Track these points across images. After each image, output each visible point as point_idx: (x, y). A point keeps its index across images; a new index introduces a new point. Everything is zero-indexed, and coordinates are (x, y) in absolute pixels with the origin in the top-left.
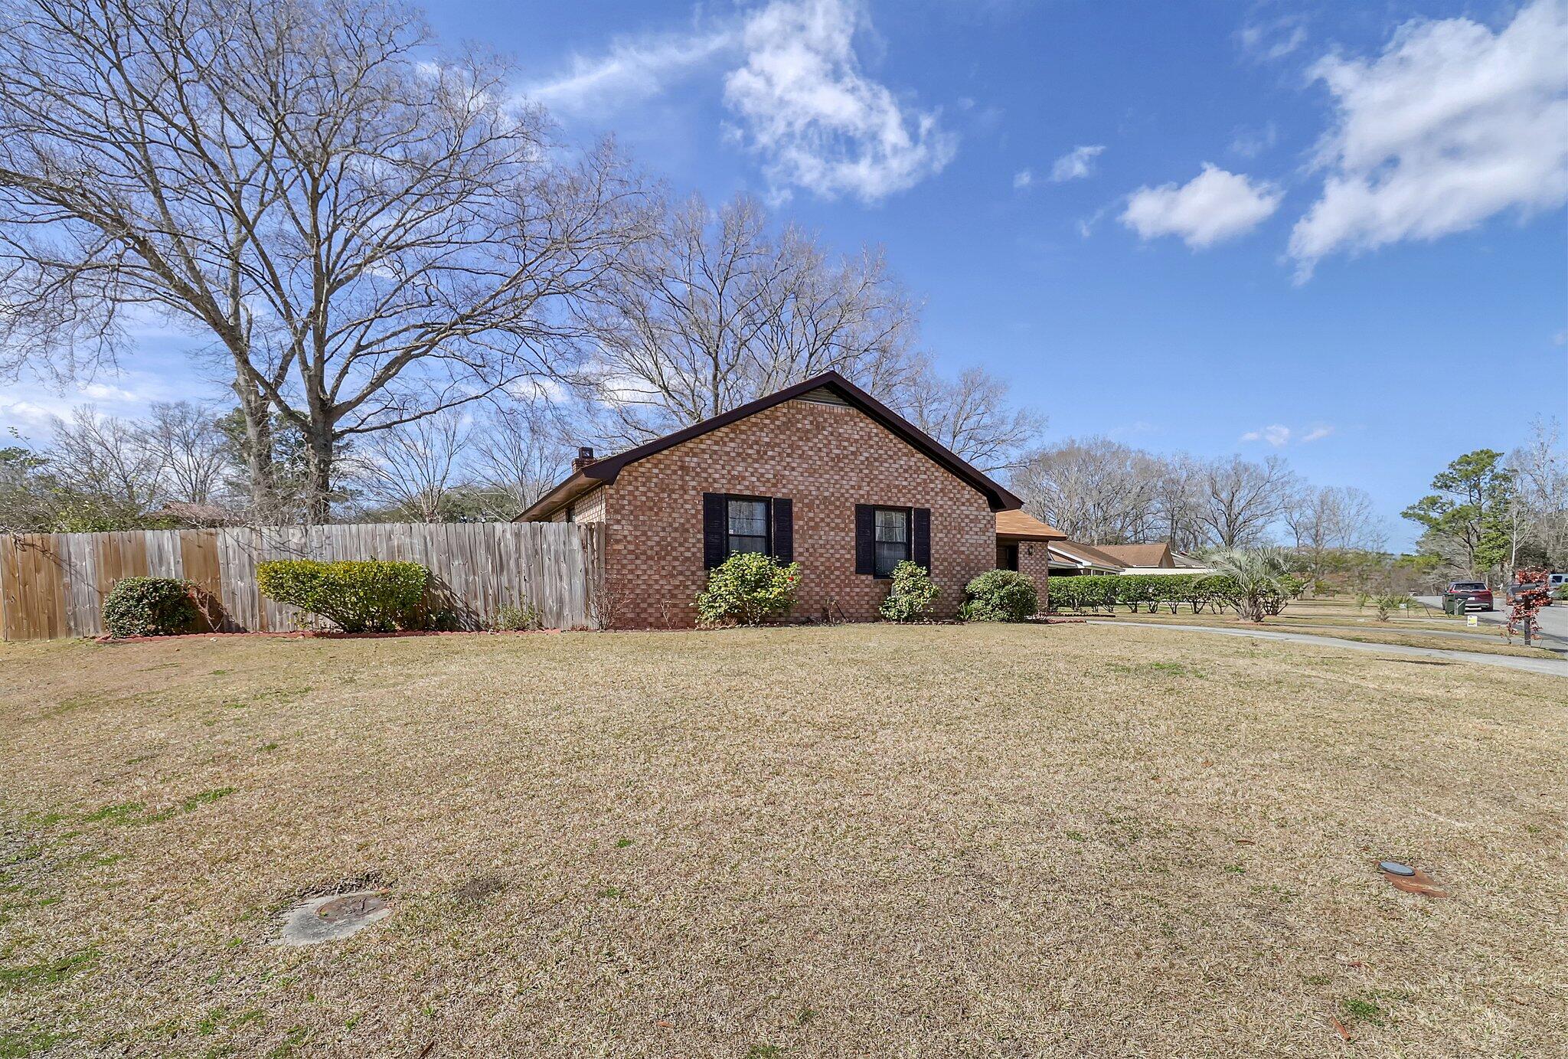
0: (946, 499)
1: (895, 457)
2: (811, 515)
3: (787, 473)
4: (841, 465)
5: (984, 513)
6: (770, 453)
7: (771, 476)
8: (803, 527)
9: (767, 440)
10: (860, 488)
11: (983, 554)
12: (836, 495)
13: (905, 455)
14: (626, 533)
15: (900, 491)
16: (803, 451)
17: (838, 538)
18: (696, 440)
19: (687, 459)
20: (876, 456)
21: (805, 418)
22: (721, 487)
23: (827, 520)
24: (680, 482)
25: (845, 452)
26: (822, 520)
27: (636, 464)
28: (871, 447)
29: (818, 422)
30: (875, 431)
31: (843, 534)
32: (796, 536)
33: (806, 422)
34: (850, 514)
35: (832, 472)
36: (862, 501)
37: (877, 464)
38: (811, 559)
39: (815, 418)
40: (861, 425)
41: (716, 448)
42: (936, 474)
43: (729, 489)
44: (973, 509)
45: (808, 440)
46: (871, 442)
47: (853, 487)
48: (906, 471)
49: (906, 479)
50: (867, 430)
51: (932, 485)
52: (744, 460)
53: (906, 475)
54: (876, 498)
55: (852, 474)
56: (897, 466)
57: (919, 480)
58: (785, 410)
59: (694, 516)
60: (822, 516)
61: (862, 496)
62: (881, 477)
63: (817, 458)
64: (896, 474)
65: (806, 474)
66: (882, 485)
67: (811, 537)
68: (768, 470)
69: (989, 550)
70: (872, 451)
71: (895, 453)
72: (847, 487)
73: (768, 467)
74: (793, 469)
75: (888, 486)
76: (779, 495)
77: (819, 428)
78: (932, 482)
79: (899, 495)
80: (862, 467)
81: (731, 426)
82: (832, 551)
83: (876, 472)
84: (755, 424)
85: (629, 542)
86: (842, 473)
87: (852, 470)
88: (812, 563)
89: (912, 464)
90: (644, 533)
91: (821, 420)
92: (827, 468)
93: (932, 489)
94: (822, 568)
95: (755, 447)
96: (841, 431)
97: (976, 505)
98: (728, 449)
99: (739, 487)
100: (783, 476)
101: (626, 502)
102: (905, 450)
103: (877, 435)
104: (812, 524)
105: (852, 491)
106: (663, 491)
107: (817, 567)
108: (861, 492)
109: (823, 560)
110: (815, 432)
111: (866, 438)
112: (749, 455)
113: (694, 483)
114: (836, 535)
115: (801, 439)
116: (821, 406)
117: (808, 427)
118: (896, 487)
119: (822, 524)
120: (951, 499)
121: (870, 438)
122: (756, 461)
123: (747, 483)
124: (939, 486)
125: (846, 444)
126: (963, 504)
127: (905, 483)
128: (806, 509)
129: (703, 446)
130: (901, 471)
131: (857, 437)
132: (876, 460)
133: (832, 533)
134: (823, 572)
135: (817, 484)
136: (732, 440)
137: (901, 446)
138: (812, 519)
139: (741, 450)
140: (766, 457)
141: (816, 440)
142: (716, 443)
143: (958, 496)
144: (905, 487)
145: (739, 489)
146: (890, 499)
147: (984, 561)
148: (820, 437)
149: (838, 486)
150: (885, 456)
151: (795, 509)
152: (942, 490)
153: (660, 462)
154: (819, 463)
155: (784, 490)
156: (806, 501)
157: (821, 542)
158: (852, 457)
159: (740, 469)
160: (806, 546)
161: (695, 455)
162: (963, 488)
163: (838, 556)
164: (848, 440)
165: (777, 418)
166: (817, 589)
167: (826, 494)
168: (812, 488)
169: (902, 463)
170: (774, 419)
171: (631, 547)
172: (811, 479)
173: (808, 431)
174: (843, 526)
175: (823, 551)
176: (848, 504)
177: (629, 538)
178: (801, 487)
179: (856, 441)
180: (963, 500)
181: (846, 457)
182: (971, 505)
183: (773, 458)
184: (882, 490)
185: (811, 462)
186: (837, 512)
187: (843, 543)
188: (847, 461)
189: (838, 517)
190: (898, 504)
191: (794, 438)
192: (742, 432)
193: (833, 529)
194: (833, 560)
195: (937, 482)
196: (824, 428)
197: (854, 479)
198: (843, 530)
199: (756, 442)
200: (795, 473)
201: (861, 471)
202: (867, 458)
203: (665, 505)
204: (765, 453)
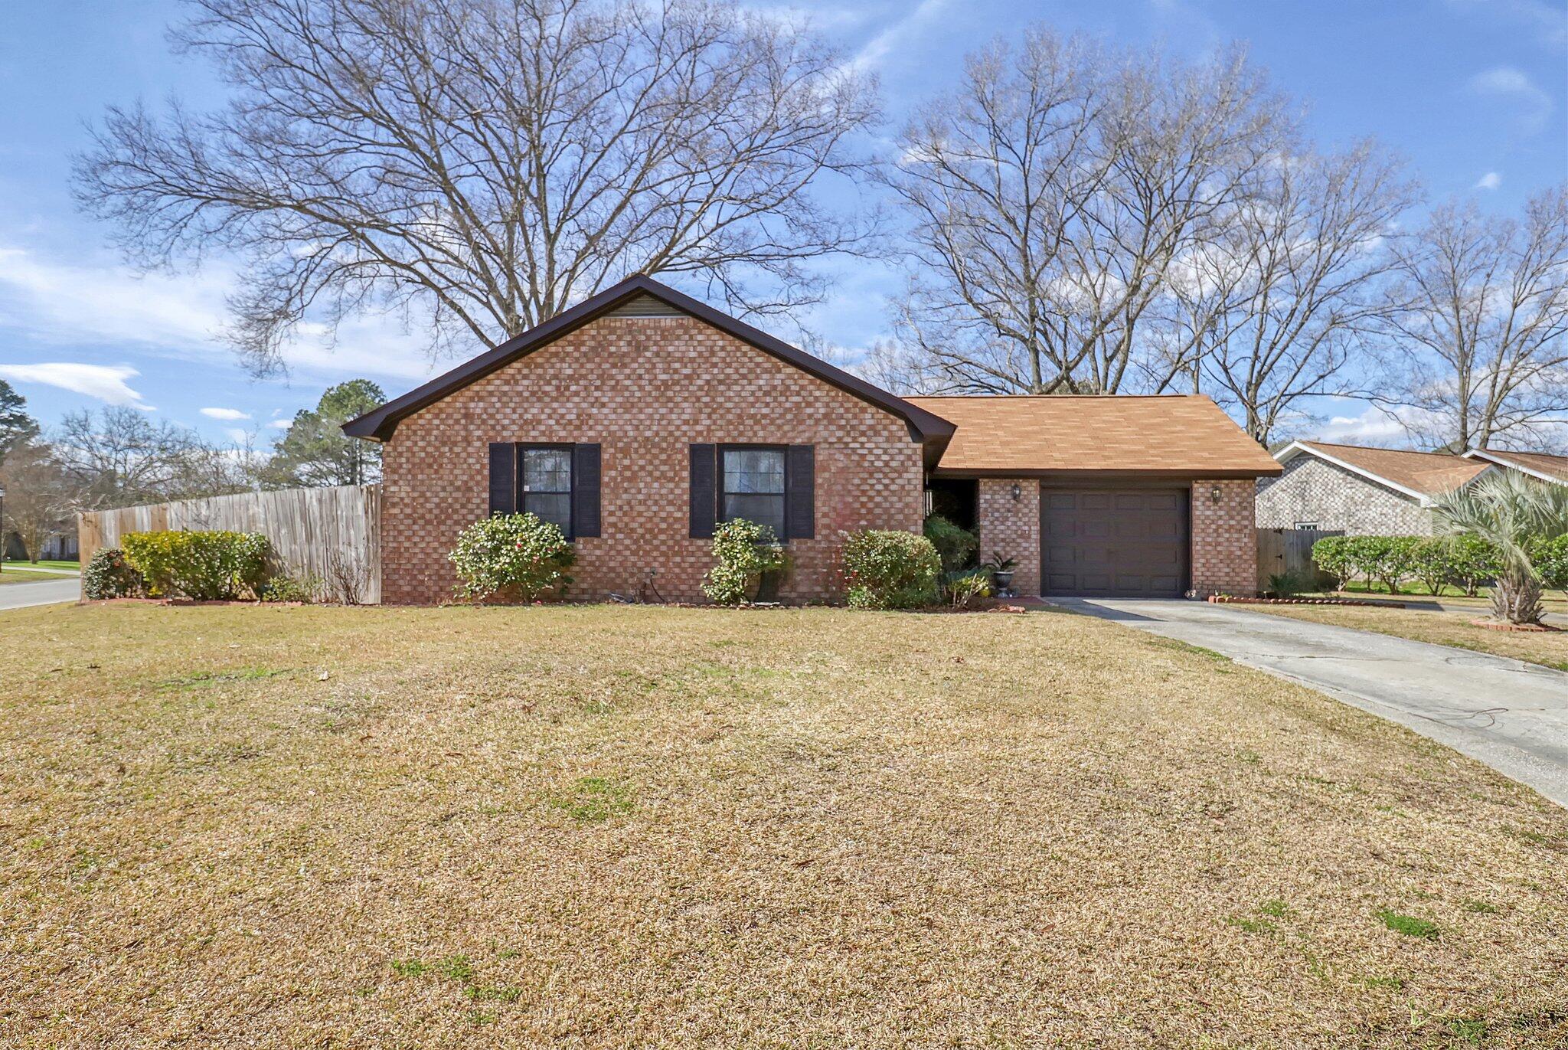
0: (833, 428)
1: (751, 376)
2: (627, 462)
3: (594, 411)
4: (670, 394)
5: (900, 445)
6: (573, 388)
7: (573, 417)
8: (615, 479)
9: (569, 372)
10: (697, 422)
11: (899, 505)
12: (662, 434)
13: (766, 371)
14: (403, 495)
15: (757, 422)
16: (618, 382)
17: (664, 491)
18: (483, 381)
19: (472, 405)
20: (721, 377)
21: (620, 338)
22: (511, 435)
23: (650, 468)
24: (463, 433)
25: (676, 377)
26: (642, 468)
27: (415, 416)
28: (715, 365)
29: (638, 343)
30: (720, 343)
31: (671, 485)
32: (605, 491)
33: (622, 343)
34: (683, 458)
35: (656, 405)
36: (700, 440)
37: (722, 388)
38: (626, 519)
39: (634, 337)
40: (700, 337)
41: (506, 388)
42: (817, 393)
43: (521, 437)
44: (881, 439)
45: (624, 366)
46: (715, 360)
47: (686, 422)
48: (767, 394)
49: (767, 405)
50: (709, 343)
51: (810, 411)
52: (539, 400)
53: (768, 399)
54: (720, 434)
55: (685, 405)
56: (753, 388)
57: (788, 405)
58: (594, 332)
59: (479, 472)
60: (642, 462)
61: (700, 433)
62: (729, 405)
63: (635, 388)
64: (751, 399)
65: (620, 411)
66: (730, 417)
67: (626, 491)
68: (570, 410)
69: (908, 499)
70: (716, 371)
71: (751, 371)
72: (678, 422)
73: (569, 405)
74: (603, 405)
75: (740, 416)
76: (584, 440)
77: (639, 348)
78: (809, 405)
79: (756, 428)
80: (699, 393)
81: (526, 359)
82: (655, 508)
83: (721, 400)
84: (556, 354)
85: (406, 505)
86: (671, 405)
87: (685, 399)
88: (626, 524)
89: (776, 382)
90: (422, 494)
91: (643, 338)
92: (649, 400)
93: (810, 416)
94: (640, 531)
95: (554, 382)
96: (671, 349)
97: (885, 433)
98: (520, 388)
99: (533, 433)
100: (590, 416)
101: (403, 460)
102: (766, 365)
103: (723, 349)
104: (628, 474)
105: (685, 428)
106: (444, 444)
107: (633, 530)
108: (699, 428)
109: (642, 520)
110: (634, 355)
111: (706, 354)
112: (546, 393)
113: (479, 433)
114: (662, 487)
115: (614, 366)
116: (642, 321)
117: (624, 349)
118: (753, 416)
119: (643, 474)
120: (841, 428)
121: (713, 353)
122: (555, 400)
123: (543, 428)
124: (822, 411)
125: (677, 365)
126: (863, 434)
127: (765, 411)
128: (619, 456)
129: (490, 388)
130: (760, 394)
131: (693, 354)
132: (721, 382)
133: (656, 485)
134: (643, 536)
135: (635, 422)
136: (525, 377)
137: (759, 360)
138: (627, 468)
139: (536, 388)
140: (567, 393)
141: (635, 365)
142: (507, 383)
143: (854, 422)
144: (765, 416)
145: (533, 435)
146: (741, 434)
147: (901, 517)
148: (641, 360)
149: (664, 422)
150: (736, 377)
151: (605, 456)
152: (825, 416)
153: (441, 411)
154: (638, 394)
155: (591, 433)
156: (620, 445)
157: (640, 497)
158: (686, 382)
159: (535, 411)
160: (619, 502)
161: (481, 399)
162: (863, 410)
163: (663, 514)
164: (680, 360)
165: (583, 343)
166: (633, 559)
167: (648, 434)
168: (629, 428)
169: (761, 382)
170: (577, 346)
171: (408, 511)
172: (627, 416)
173: (625, 355)
174: (671, 474)
175: (642, 508)
176: (678, 445)
177: (406, 501)
178: (613, 428)
179: (692, 360)
180: (863, 428)
181: (677, 383)
182: (877, 433)
183: (576, 394)
184: (730, 422)
185: (627, 394)
186: (664, 457)
187: (671, 497)
188: (678, 388)
189: (664, 463)
190: (755, 440)
191: (606, 366)
192: (538, 366)
193: (657, 479)
194: (657, 520)
195: (818, 405)
196: (646, 349)
197: (689, 411)
198: (671, 480)
199: (555, 377)
200: (605, 411)
201: (698, 399)
202: (708, 382)
203: (445, 460)
204: (567, 388)
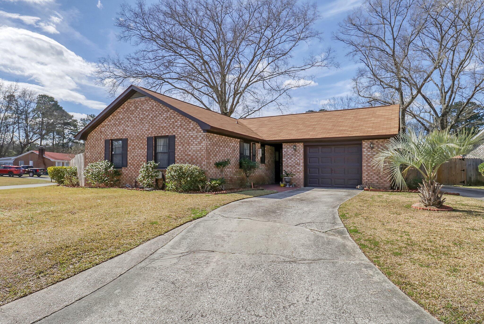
0: (182, 129)
1: (162, 114)
2: (133, 144)
3: (126, 128)
4: (143, 121)
5: (200, 134)
6: (122, 122)
7: (122, 130)
8: (130, 149)
9: (121, 117)
10: (149, 130)
11: (200, 155)
12: (141, 134)
13: (166, 112)
14: (89, 155)
15: (163, 129)
16: (132, 119)
17: (141, 152)
18: (104, 122)
19: (102, 129)
20: (155, 115)
21: (132, 105)
22: (109, 137)
23: (138, 145)
24: (100, 137)
25: (144, 116)
26: (137, 145)
27: (91, 133)
28: (153, 111)
29: (136, 106)
30: (155, 104)
31: (143, 150)
32: (128, 153)
33: (133, 107)
34: (145, 142)
35: (140, 125)
36: (150, 136)
37: (155, 118)
38: (133, 161)
39: (135, 105)
40: (150, 103)
41: (109, 123)
42: (178, 118)
43: (111, 138)
44: (195, 132)
45: (133, 114)
46: (153, 109)
47: (146, 130)
48: (166, 119)
49: (166, 123)
50: (152, 104)
51: (176, 124)
52: (115, 126)
53: (166, 121)
54: (154, 133)
55: (146, 125)
56: (162, 118)
57: (171, 122)
58: (127, 104)
59: (103, 148)
60: (136, 143)
61: (149, 133)
62: (156, 124)
63: (135, 120)
64: (162, 121)
65: (132, 128)
66: (157, 127)
67: (133, 153)
69: (202, 153)
70: (154, 113)
71: (162, 112)
72: (145, 130)
73: (121, 127)
74: (128, 126)
75: (159, 127)
76: (124, 137)
77: (136, 108)
78: (176, 122)
79: (163, 131)
80: (150, 121)
81: (113, 114)
82: (139, 158)
83: (155, 122)
84: (119, 112)
85: (89, 158)
86: (143, 125)
87: (146, 123)
88: (133, 163)
89: (168, 115)
90: (92, 156)
91: (137, 105)
92: (138, 124)
93: (176, 125)
94: (136, 165)
95: (118, 120)
96: (143, 107)
97: (196, 130)
98: (111, 123)
99: (114, 136)
100: (125, 130)
101: (89, 146)
102: (166, 110)
103: (155, 105)
104: (133, 147)
105: (146, 132)
106: (96, 141)
107: (134, 165)
108: (149, 132)
109: (136, 161)
110: (135, 110)
111: (151, 108)
112: (117, 124)
113: (103, 137)
114: (141, 151)
115: (131, 114)
116: (137, 99)
117: (133, 109)
118: (162, 127)
119: (137, 147)
120: (184, 129)
121: (153, 107)
122: (118, 126)
123: (116, 134)
124: (179, 124)
125: (145, 112)
126: (190, 131)
127: (165, 125)
128: (132, 142)
129: (106, 124)
130: (164, 119)
131: (148, 108)
132: (155, 117)
133: (139, 150)
134: (136, 166)
135: (135, 131)
136: (113, 120)
137: (164, 108)
138: (133, 145)
139: (115, 123)
140: (121, 124)
141: (135, 113)
142: (109, 122)
143: (188, 127)
144: (165, 127)
146: (159, 133)
147: (200, 159)
148: (137, 112)
149: (142, 131)
150: (158, 114)
151: (129, 142)
152: (180, 125)
153: (96, 131)
154: (136, 122)
155: (126, 135)
156: (132, 138)
157: (136, 154)
158: (146, 117)
159: (114, 129)
160: (131, 156)
161: (104, 127)
162: (190, 122)
163: (141, 160)
164: (145, 111)
165: (124, 108)
166: (134, 174)
167: (138, 134)
168: (134, 133)
169: (164, 116)
170: (123, 109)
171: (89, 160)
172: (133, 129)
173: (133, 110)
174: (143, 147)
175: (136, 158)
176: (145, 138)
177: (89, 157)
178: (130, 133)
179: (148, 110)
180: (190, 128)
181: (144, 118)
182: (194, 130)
183: (123, 123)
184: (157, 129)
185: (133, 122)
186: (141, 141)
187: (143, 154)
188: (145, 119)
189: (141, 143)
190: (163, 135)
191: (129, 114)
192: (115, 116)
193: (140, 149)
194: (139, 161)
195: (178, 122)
196: (138, 108)
197: (147, 126)
198: (143, 149)
199: (119, 119)
200: (129, 128)
201: (149, 123)
202: (152, 117)
203: (97, 145)
204: (121, 122)
